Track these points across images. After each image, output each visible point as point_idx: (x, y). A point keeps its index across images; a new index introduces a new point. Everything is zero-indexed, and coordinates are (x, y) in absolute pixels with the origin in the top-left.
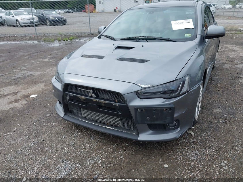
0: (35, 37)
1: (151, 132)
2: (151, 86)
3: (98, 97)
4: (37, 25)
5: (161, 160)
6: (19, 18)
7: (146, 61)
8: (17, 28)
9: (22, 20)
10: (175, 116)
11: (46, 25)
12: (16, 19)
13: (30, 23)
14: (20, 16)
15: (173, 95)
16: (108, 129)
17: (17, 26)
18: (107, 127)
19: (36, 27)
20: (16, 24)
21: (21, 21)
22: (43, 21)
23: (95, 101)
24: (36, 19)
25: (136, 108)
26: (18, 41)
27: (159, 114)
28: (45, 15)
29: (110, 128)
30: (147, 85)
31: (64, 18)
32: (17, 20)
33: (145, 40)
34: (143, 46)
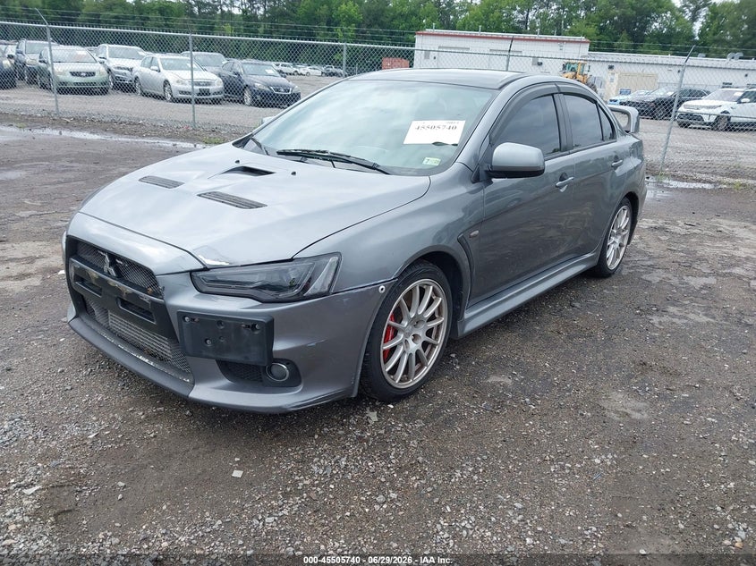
0: (188, 131)
1: (226, 382)
2: (227, 264)
3: (120, 276)
4: (216, 102)
5: (237, 459)
6: (170, 76)
7: (258, 206)
8: (162, 102)
9: (178, 82)
10: (274, 349)
11: (242, 102)
12: (164, 78)
13: (199, 94)
14: (178, 72)
15: (282, 295)
16: (142, 364)
17: (163, 98)
18: (141, 358)
19: (197, 106)
20: (160, 94)
21: (175, 86)
22: (234, 91)
23: (111, 284)
24: (217, 85)
25: (183, 314)
26: (141, 136)
27: (233, 335)
28: (243, 77)
29: (147, 361)
30: (218, 260)
31: (293, 88)
32: (166, 83)
33: (331, 161)
34: (294, 173)
